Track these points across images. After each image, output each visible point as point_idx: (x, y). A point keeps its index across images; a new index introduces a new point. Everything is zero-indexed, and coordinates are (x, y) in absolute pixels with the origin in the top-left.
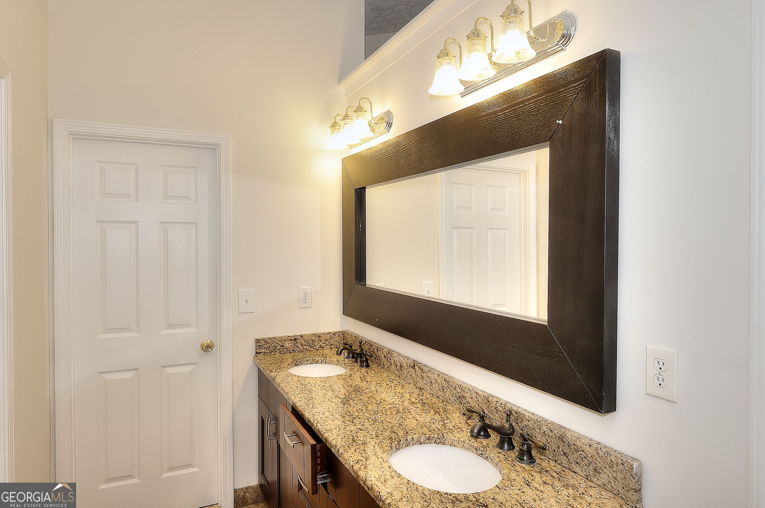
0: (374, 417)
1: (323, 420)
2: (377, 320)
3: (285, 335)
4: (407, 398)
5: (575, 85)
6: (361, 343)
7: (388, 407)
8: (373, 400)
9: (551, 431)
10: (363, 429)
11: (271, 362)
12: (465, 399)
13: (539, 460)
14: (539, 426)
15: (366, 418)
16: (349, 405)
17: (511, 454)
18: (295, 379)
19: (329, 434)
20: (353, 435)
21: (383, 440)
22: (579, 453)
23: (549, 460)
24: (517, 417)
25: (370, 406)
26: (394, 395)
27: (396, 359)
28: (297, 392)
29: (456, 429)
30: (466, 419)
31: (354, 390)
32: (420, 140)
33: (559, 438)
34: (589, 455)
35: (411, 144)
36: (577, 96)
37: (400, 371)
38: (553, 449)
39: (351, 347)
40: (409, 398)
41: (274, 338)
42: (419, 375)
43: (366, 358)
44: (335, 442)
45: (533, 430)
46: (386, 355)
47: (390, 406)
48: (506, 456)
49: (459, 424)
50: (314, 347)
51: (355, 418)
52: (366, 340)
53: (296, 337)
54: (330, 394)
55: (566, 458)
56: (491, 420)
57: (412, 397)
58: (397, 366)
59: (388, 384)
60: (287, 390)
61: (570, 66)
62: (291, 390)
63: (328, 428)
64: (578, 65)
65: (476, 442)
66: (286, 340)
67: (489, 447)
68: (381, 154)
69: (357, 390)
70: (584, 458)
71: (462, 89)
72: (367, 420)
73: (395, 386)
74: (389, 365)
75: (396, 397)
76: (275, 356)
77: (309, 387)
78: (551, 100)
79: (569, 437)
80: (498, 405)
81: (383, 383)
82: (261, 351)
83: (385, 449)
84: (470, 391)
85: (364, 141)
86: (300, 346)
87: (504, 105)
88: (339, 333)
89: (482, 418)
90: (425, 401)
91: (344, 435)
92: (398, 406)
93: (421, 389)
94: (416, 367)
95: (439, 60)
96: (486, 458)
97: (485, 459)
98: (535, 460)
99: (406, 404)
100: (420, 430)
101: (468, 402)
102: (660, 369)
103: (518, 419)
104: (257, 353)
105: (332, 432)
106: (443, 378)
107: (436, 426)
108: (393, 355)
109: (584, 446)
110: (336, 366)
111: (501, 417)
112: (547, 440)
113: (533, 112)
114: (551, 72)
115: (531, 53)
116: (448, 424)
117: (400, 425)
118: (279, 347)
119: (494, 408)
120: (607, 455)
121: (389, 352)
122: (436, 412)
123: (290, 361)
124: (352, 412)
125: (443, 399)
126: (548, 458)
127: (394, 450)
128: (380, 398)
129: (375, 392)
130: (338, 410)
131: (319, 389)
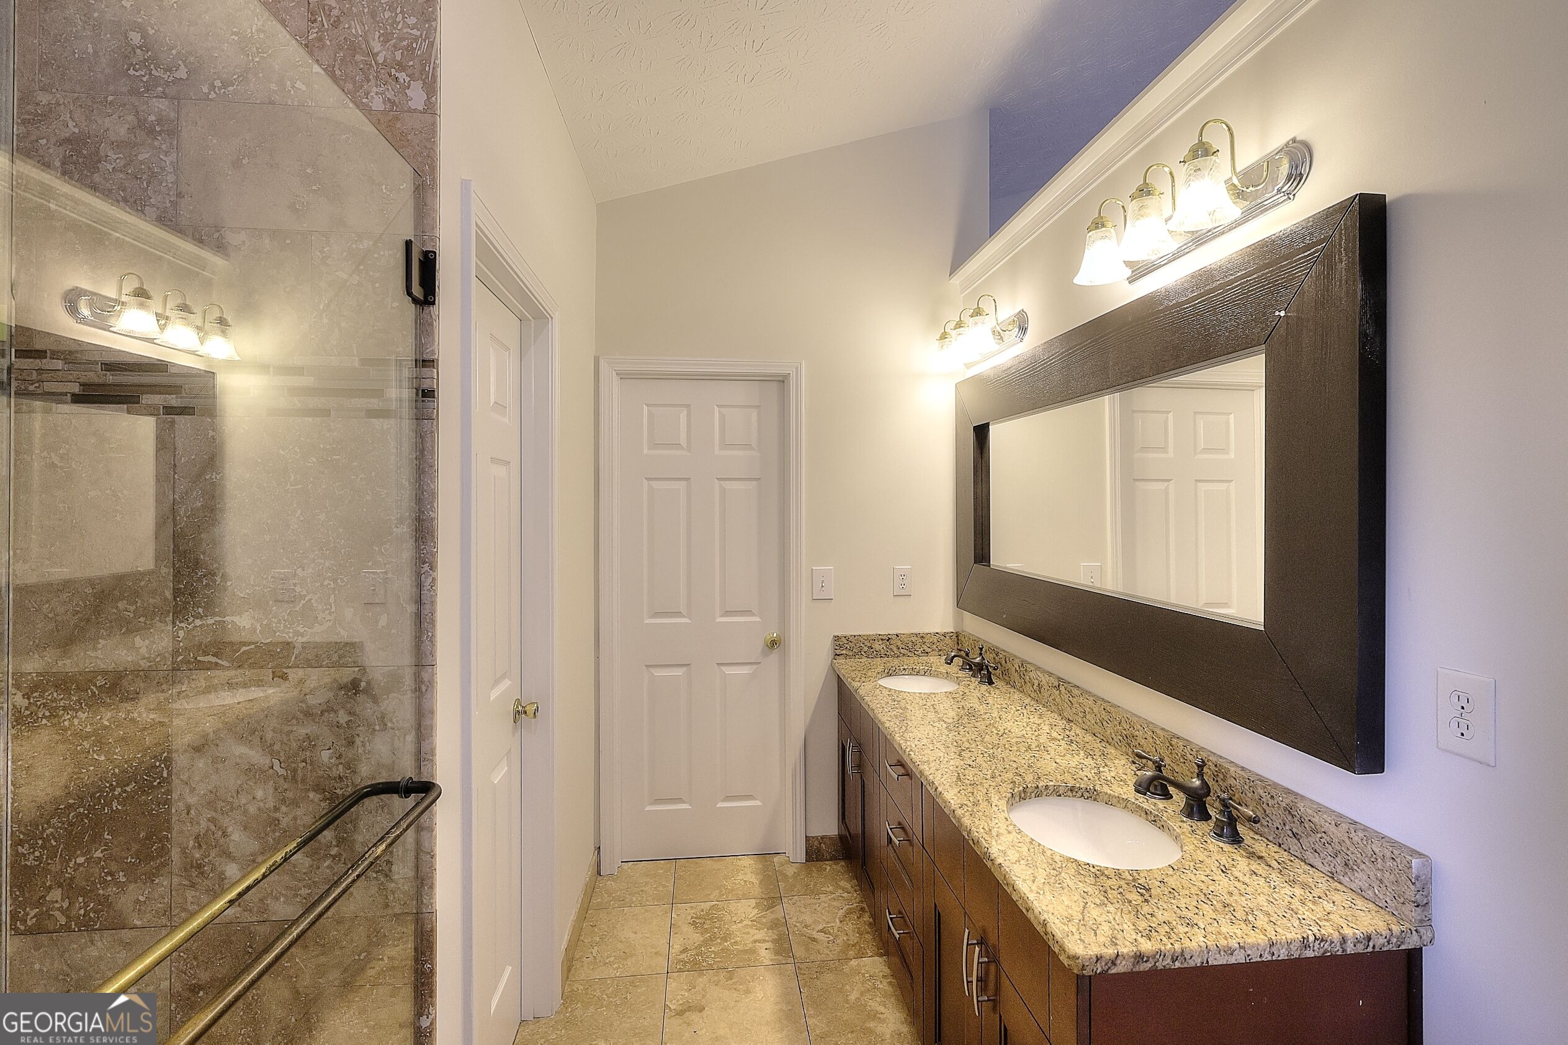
0: (991, 751)
1: (918, 748)
2: (1005, 616)
3: (874, 633)
4: (1045, 731)
5: (1306, 254)
6: (981, 649)
7: (1014, 740)
8: (994, 730)
9: (1272, 797)
10: (974, 766)
11: (854, 668)
12: (1136, 739)
13: (1251, 839)
14: (1251, 788)
15: (980, 752)
16: (957, 733)
17: (1203, 826)
18: (886, 693)
19: (925, 767)
20: (959, 772)
21: (1001, 784)
22: (1319, 835)
23: (1269, 843)
24: (1216, 771)
25: (987, 736)
26: (1025, 726)
27: (1032, 674)
28: (886, 709)
29: (1117, 781)
30: (1135, 769)
31: (967, 713)
32: (1066, 351)
33: (1285, 809)
34: (1336, 840)
35: (1053, 359)
36: (1309, 272)
37: (1038, 692)
38: (1275, 826)
39: (967, 655)
40: (1049, 732)
41: (860, 636)
42: (1067, 700)
43: (988, 671)
44: (932, 778)
45: (1242, 793)
46: (1017, 668)
47: (1018, 740)
48: (1194, 828)
49: (1123, 776)
50: (915, 652)
51: (964, 750)
52: (990, 646)
53: (890, 637)
54: (931, 715)
55: (1297, 841)
56: (1176, 774)
57: (1052, 731)
58: (1033, 685)
59: (1019, 710)
60: (873, 706)
61: (1297, 225)
62: (878, 706)
63: (925, 759)
64: (1311, 224)
65: (1147, 802)
66: (876, 639)
67: (1166, 812)
68: (1011, 374)
69: (971, 714)
70: (1326, 844)
71: (1128, 272)
72: (982, 755)
73: (1029, 713)
74: (1023, 684)
75: (1028, 729)
76: (861, 660)
77: (903, 703)
78: (1266, 281)
79: (1302, 809)
80: (1186, 751)
81: (1011, 708)
82: (842, 652)
83: (1003, 795)
84: (1144, 728)
85: (986, 358)
86: (895, 649)
87: (1192, 292)
88: (952, 634)
89: (1159, 768)
90: (1072, 738)
91: (946, 770)
92: (1029, 740)
93: (1069, 721)
94: (1062, 688)
95: (1090, 233)
96: (1161, 828)
97: (1159, 828)
98: (1242, 838)
99: (1043, 739)
100: (1059, 777)
101: (1139, 744)
102: (1463, 708)
103: (1218, 775)
104: (836, 654)
105: (929, 764)
106: (1102, 707)
107: (1086, 774)
108: (1028, 669)
109: (1327, 824)
110: (945, 680)
111: (1191, 769)
112: (1265, 812)
113: (1238, 300)
114: (1267, 238)
115: (1233, 210)
116: (1104, 773)
117: (1030, 766)
118: (866, 649)
119: (1179, 756)
120: (1365, 843)
121: (1023, 663)
122: (1088, 755)
123: (880, 669)
124: (960, 742)
125: (1102, 738)
126: (1267, 839)
127: (1017, 799)
128: (1004, 727)
129: (998, 719)
130: (941, 738)
131: (917, 708)
